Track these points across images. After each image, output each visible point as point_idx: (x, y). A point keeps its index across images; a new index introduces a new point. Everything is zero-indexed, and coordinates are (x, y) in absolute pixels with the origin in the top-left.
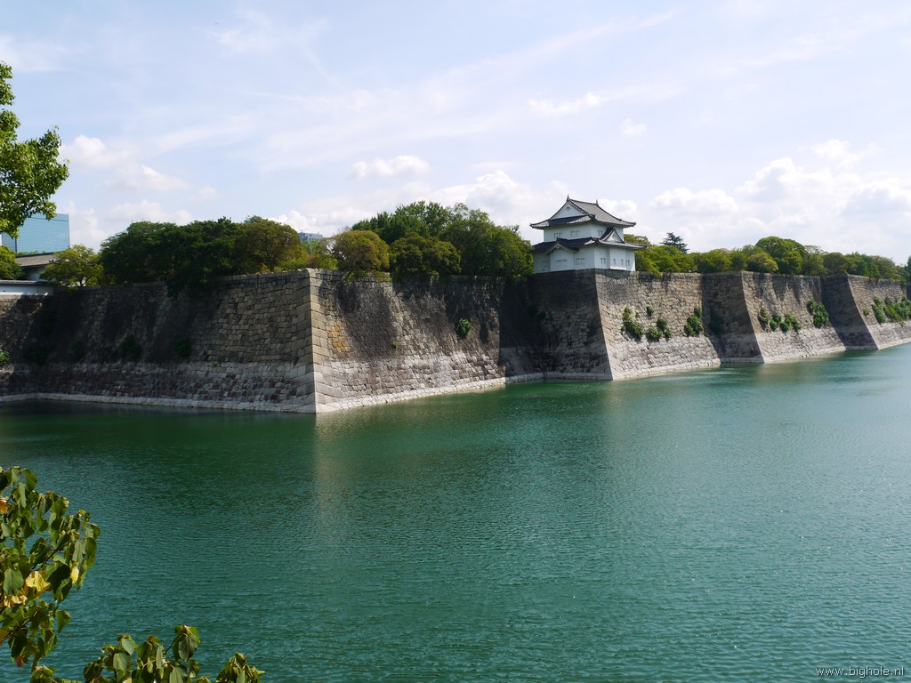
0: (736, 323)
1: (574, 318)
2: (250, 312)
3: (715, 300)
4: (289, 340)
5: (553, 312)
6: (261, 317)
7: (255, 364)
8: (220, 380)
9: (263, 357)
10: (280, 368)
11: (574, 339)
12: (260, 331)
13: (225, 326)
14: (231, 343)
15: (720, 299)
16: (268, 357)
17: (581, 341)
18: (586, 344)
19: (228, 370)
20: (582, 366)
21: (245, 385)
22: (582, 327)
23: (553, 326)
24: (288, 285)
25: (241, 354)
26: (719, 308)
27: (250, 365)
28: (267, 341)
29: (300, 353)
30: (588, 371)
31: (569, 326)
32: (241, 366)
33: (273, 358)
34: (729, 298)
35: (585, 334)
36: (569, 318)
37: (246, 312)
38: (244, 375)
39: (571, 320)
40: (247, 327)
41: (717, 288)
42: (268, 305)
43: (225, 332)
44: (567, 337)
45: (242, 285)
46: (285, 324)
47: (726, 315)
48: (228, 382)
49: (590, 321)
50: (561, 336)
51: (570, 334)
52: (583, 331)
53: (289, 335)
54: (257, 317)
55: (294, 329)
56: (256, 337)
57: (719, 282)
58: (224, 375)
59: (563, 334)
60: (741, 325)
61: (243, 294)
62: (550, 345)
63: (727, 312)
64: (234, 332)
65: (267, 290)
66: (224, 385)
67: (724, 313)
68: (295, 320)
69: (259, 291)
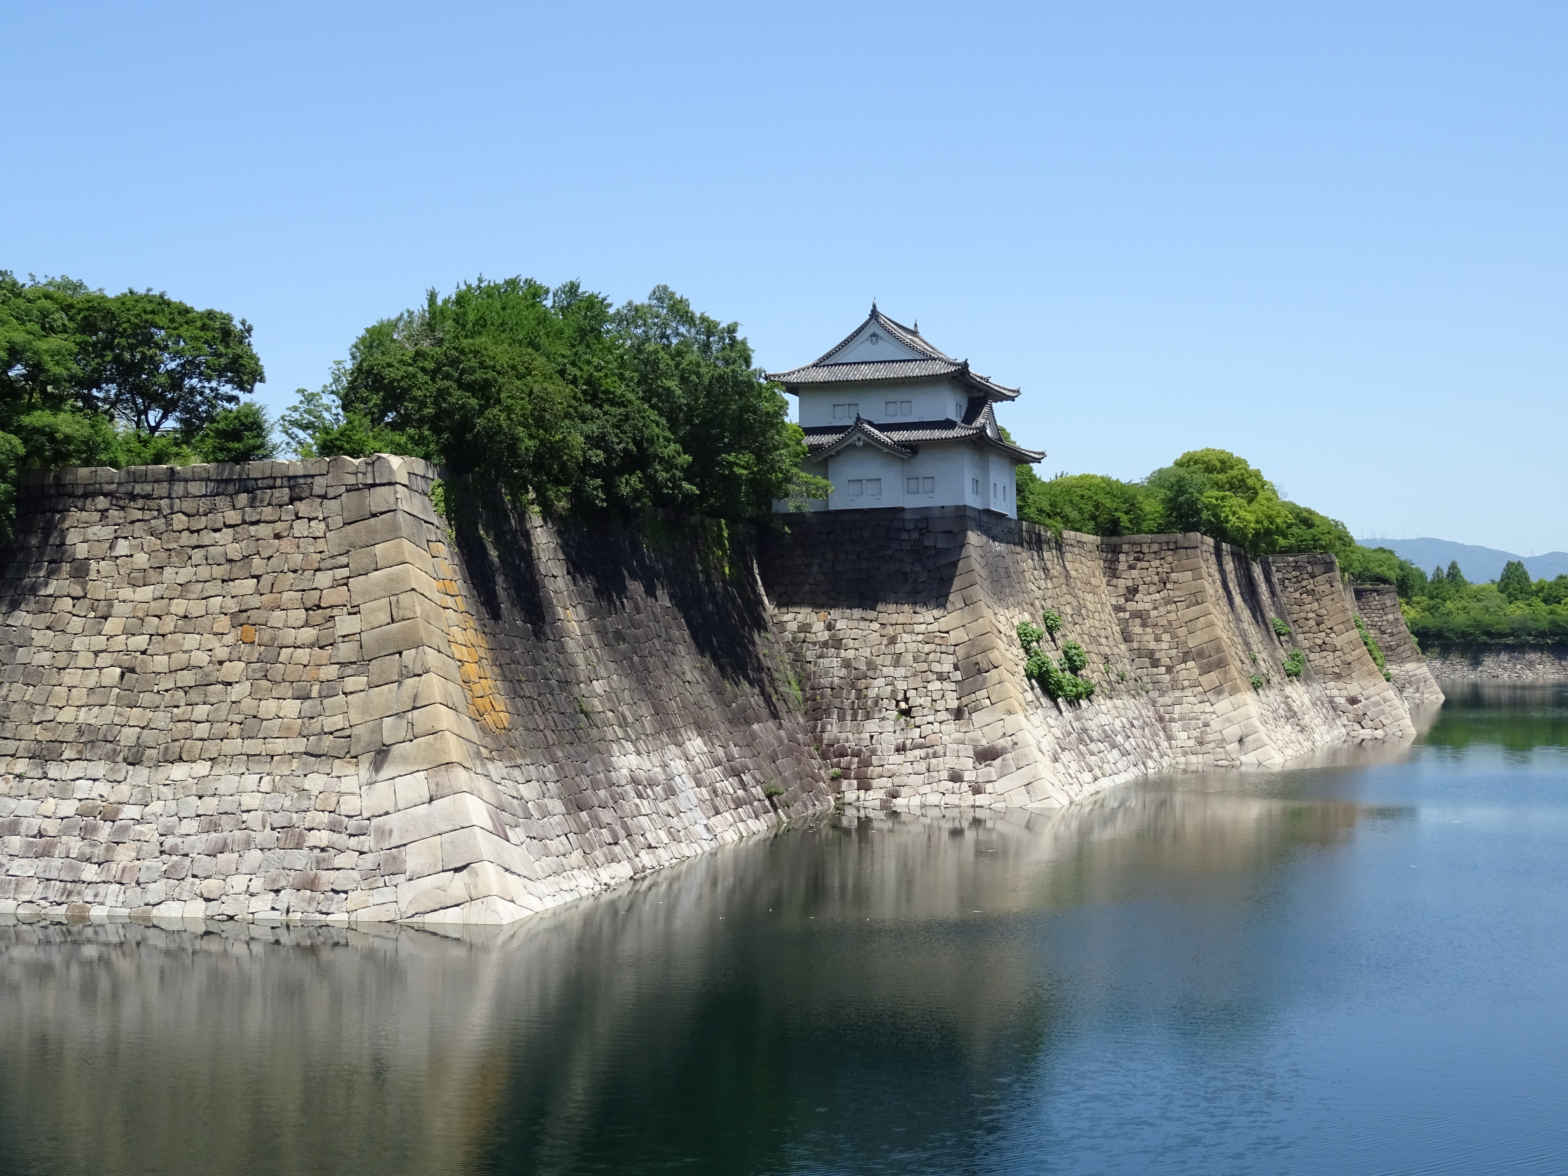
0: (1191, 664)
1: (907, 643)
2: (146, 593)
3: (1131, 606)
4: (329, 689)
5: (840, 624)
6: (197, 608)
7: (202, 768)
8: (51, 827)
9: (233, 746)
10: (315, 783)
11: (915, 700)
12: (201, 658)
13: (41, 637)
14: (80, 696)
15: (1143, 602)
16: (252, 746)
17: (940, 705)
18: (958, 714)
19: (83, 788)
20: (956, 777)
21: (169, 842)
22: (936, 667)
23: (847, 664)
24: (302, 507)
25: (128, 736)
26: (1144, 625)
27: (178, 771)
28: (236, 692)
29: (390, 730)
30: (977, 790)
31: (896, 663)
32: (140, 774)
33: (279, 746)
34: (1168, 601)
35: (947, 685)
36: (893, 641)
37: (126, 593)
38: (156, 807)
39: (899, 647)
40: (141, 641)
41: (1135, 573)
42: (218, 571)
43: (45, 658)
44: (894, 692)
45: (102, 502)
46: (309, 634)
47: (1164, 645)
48: (87, 832)
49: (961, 651)
50: (872, 693)
51: (901, 685)
52: (941, 677)
53: (333, 671)
54: (179, 607)
55: (346, 651)
56: (187, 678)
57: (1137, 559)
58: (69, 808)
59: (877, 687)
60: (1206, 670)
61: (106, 532)
62: (842, 718)
63: (1166, 637)
64: (85, 659)
65: (217, 519)
66: (75, 845)
67: (1158, 640)
68: (346, 624)
69: (179, 521)
